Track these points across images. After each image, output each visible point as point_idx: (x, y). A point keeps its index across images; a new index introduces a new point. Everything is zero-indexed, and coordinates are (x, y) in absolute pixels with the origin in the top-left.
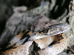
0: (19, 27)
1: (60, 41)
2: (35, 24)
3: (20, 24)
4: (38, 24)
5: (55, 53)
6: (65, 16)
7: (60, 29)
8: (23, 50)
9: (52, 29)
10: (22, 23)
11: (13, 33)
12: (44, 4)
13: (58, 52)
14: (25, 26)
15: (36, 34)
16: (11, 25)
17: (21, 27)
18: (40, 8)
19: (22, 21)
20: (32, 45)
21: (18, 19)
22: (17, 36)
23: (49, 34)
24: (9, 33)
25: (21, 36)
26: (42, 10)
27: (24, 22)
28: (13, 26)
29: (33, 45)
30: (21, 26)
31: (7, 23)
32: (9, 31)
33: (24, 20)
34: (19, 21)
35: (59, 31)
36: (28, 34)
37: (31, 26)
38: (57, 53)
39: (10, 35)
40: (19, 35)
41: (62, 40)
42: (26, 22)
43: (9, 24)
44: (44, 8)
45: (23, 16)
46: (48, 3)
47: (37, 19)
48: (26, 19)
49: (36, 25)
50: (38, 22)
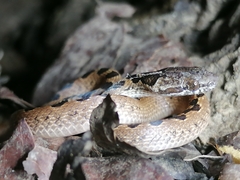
0: (96, 58)
1: (187, 115)
2: (140, 58)
3: (102, 50)
4: (148, 59)
5: (163, 142)
6: (229, 51)
7: (189, 83)
8: (76, 113)
9: (167, 79)
10: (108, 49)
11: (76, 72)
12: (185, 9)
13: (173, 141)
14: (111, 59)
15: (124, 82)
16: (78, 50)
17: (102, 59)
18: (170, 18)
19: (110, 43)
20: (101, 105)
21: (101, 36)
22: (81, 79)
23: (157, 90)
24: (67, 71)
25: (92, 83)
26: (175, 25)
27: (113, 48)
28: (81, 53)
29: (104, 106)
30: (101, 56)
31: (70, 42)
32: (68, 64)
33: (115, 42)
34: (102, 43)
35: (184, 89)
36: (109, 80)
37: (129, 61)
38: (170, 143)
39: (69, 76)
40: (86, 79)
41: (193, 112)
42: (118, 48)
43: (72, 46)
44: (184, 20)
45: (116, 30)
46: (197, 8)
47: (151, 47)
48: (122, 41)
49: (142, 60)
50: (151, 54)
